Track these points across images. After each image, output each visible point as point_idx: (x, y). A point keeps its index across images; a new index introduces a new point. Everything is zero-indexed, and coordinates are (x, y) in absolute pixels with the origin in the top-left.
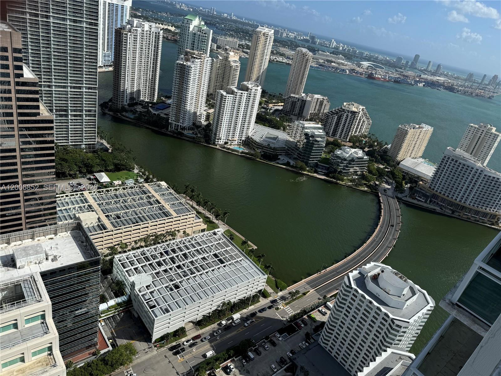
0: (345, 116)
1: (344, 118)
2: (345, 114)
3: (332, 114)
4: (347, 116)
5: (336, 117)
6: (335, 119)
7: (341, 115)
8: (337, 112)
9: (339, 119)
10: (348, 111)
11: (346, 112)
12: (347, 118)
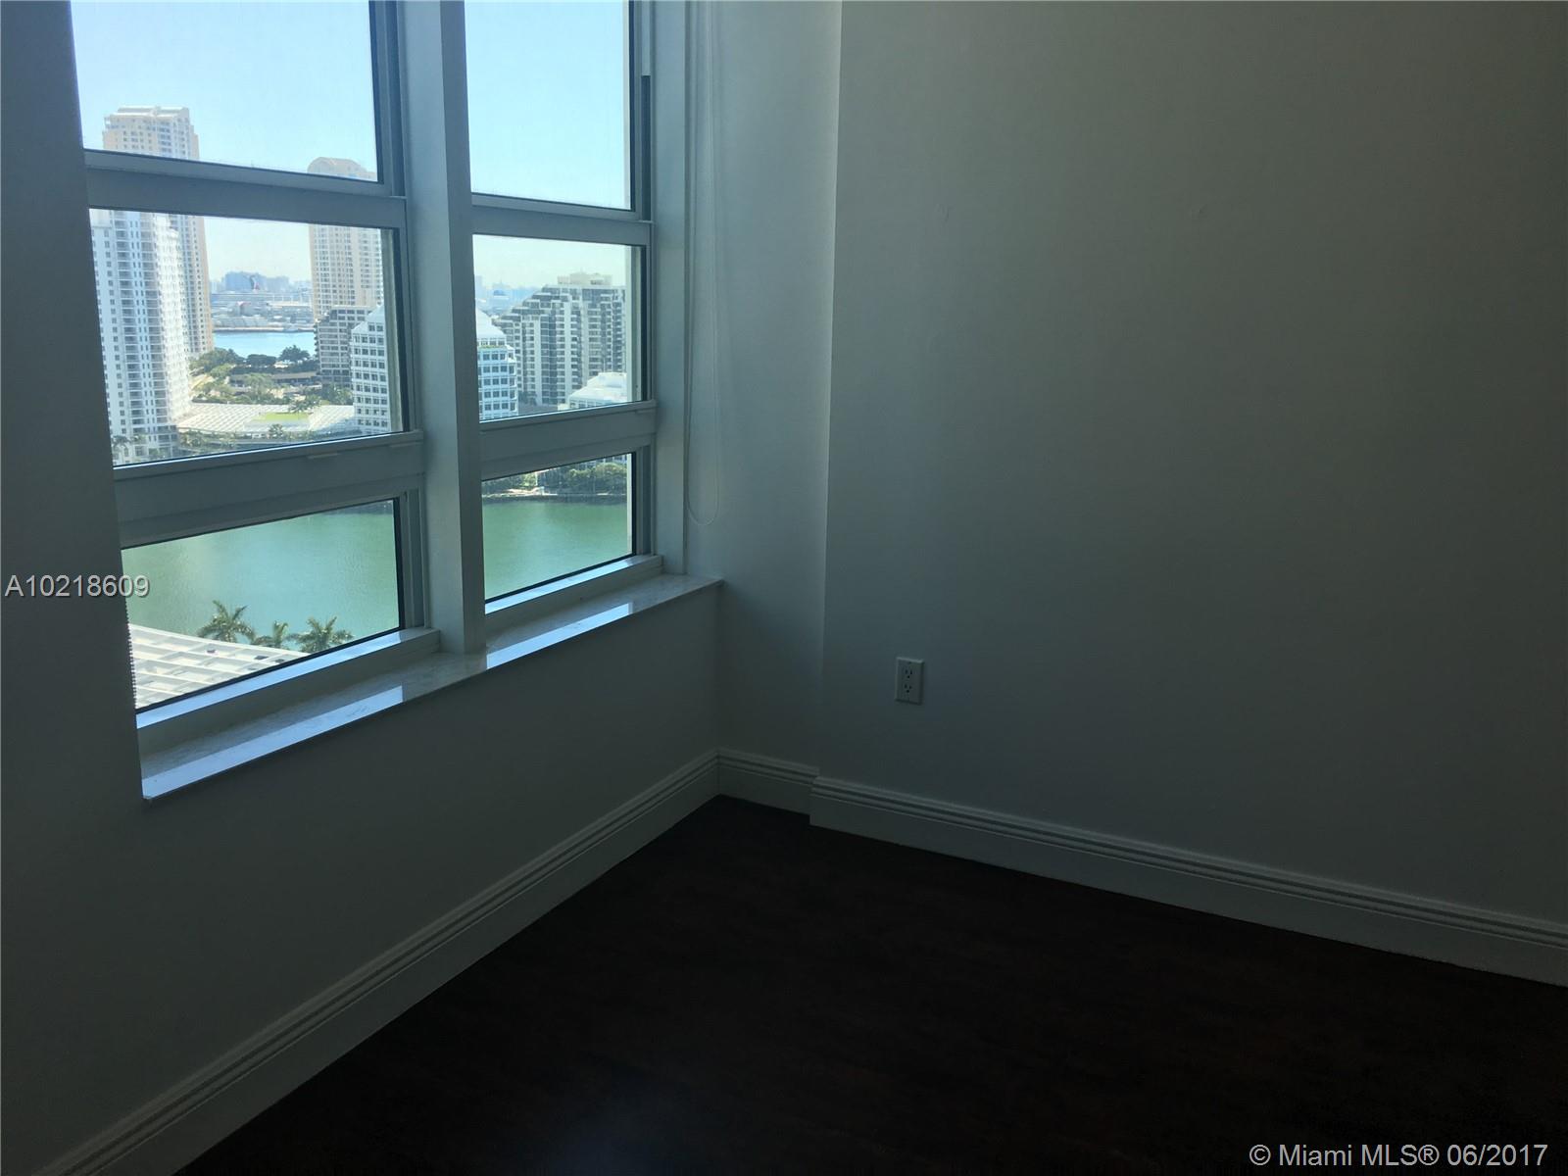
0: (568, 316)
1: (567, 323)
2: (567, 307)
3: (518, 319)
4: (576, 311)
5: (537, 324)
6: (537, 335)
7: (554, 313)
8: (535, 305)
9: (550, 328)
10: (574, 293)
11: (565, 299)
12: (579, 320)
